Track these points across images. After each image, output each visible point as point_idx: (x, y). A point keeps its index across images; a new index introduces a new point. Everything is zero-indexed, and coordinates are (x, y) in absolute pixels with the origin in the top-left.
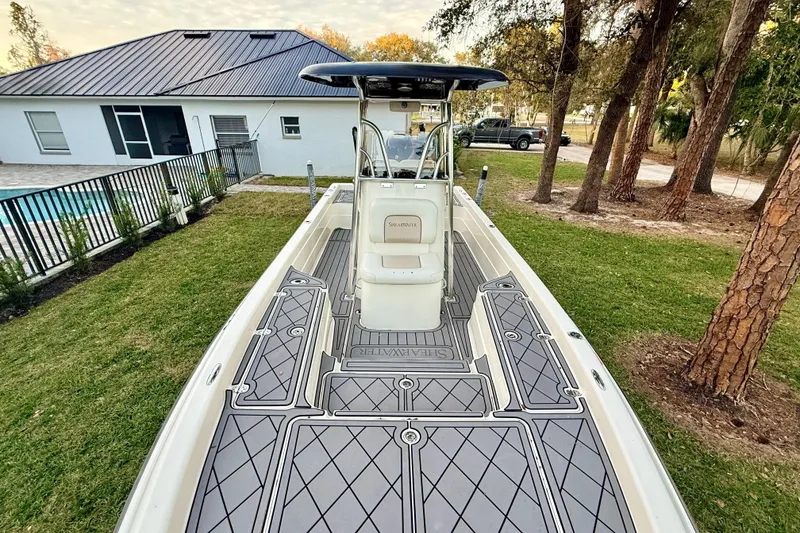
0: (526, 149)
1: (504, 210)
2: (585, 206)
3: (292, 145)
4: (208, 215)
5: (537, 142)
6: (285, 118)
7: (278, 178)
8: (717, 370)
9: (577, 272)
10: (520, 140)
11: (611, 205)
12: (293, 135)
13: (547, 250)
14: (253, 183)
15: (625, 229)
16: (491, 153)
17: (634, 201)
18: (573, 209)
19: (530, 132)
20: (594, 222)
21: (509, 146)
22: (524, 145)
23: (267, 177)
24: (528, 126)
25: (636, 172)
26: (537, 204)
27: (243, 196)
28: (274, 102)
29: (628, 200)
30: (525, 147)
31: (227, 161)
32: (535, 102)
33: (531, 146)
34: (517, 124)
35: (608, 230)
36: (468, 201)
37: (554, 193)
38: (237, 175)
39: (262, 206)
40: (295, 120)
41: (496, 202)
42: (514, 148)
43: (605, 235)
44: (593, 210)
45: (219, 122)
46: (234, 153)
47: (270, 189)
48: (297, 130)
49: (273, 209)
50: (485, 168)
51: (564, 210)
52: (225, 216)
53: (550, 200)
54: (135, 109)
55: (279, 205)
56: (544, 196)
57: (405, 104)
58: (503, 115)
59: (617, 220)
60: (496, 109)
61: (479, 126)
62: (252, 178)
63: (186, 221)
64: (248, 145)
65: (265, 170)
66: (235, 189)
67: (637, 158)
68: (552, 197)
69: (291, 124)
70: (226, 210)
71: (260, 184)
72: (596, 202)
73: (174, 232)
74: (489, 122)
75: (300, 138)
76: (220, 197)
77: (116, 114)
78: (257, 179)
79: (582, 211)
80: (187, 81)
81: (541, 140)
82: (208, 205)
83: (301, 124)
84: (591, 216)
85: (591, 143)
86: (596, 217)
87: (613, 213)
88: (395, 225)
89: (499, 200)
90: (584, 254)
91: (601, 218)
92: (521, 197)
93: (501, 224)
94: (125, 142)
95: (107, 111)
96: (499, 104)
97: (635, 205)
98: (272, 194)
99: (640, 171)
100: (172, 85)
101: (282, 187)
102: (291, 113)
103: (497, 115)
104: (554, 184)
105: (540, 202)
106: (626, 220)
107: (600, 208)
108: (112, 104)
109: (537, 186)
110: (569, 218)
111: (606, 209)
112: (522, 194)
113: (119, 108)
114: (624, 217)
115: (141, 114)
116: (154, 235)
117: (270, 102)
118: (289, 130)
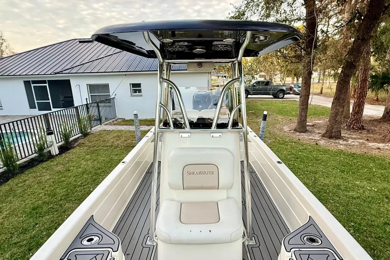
0: (282, 98)
1: (276, 139)
2: (332, 134)
3: (137, 100)
4: (74, 147)
5: (289, 94)
6: (133, 84)
7: (127, 121)
9: (342, 187)
10: (279, 93)
11: (349, 132)
12: (138, 94)
13: (313, 169)
14: (110, 124)
15: (365, 150)
16: (261, 101)
17: (363, 129)
18: (323, 136)
19: (284, 88)
20: (341, 145)
21: (271, 96)
22: (281, 95)
23: (120, 120)
24: (281, 85)
25: (362, 110)
26: (298, 133)
27: (100, 134)
28: (126, 75)
29: (360, 129)
30: (282, 96)
31: (94, 111)
32: (285, 71)
33: (286, 96)
34: (275, 84)
35: (353, 151)
36: (254, 138)
37: (308, 125)
38: (100, 120)
39: (112, 140)
40: (139, 85)
41: (270, 133)
42: (275, 97)
43: (353, 155)
44: (338, 137)
45: (92, 88)
46: (98, 106)
47: (120, 128)
48: (140, 91)
49: (119, 142)
50: (265, 113)
51: (317, 137)
52: (86, 148)
53: (307, 130)
54: (44, 82)
55: (123, 139)
56: (302, 127)
57: (200, 64)
58: (265, 79)
59: (357, 144)
60: (261, 76)
61: (253, 86)
62: (111, 121)
63: (57, 152)
64: (109, 101)
65: (119, 115)
66: (97, 128)
67: (362, 101)
68: (308, 128)
69: (136, 88)
70: (87, 143)
71: (115, 124)
72: (340, 131)
73: (46, 161)
74: (258, 83)
75: (142, 96)
76: (85, 135)
77: (32, 85)
78: (113, 122)
79: (331, 137)
81: (291, 92)
82: (76, 140)
83: (142, 88)
84: (337, 141)
86: (341, 142)
87: (352, 138)
88: (193, 173)
89: (272, 131)
90: (343, 172)
91: (345, 142)
92: (286, 129)
93: (276, 149)
94: (36, 101)
95: (27, 84)
96: (263, 74)
97: (365, 132)
98: (120, 131)
99: (364, 110)
101: (128, 127)
102: (136, 81)
103: (262, 79)
104: (308, 120)
105: (300, 132)
106: (363, 143)
107: (342, 135)
108: (30, 80)
109: (296, 121)
110: (322, 142)
111: (346, 135)
112: (287, 127)
113: (34, 82)
114: (361, 141)
115: (47, 85)
116: (31, 164)
117: (123, 75)
118: (135, 91)
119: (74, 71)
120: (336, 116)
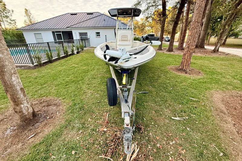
3: (98, 39)
6: (96, 33)
7: (94, 47)
8: (183, 65)
11: (177, 51)
12: (98, 37)
18: (167, 51)
23: (92, 47)
40: (99, 33)
44: (172, 51)
45: (81, 34)
46: (85, 40)
48: (99, 35)
51: (165, 51)
53: (162, 49)
54: (60, 32)
59: (177, 53)
63: (76, 53)
64: (88, 39)
66: (85, 49)
69: (98, 34)
73: (74, 55)
74: (149, 35)
75: (100, 37)
77: (55, 33)
79: (169, 51)
80: (73, 24)
82: (80, 51)
83: (100, 34)
85: (178, 41)
88: (123, 37)
91: (174, 52)
94: (57, 40)
95: (53, 33)
100: (69, 26)
102: (98, 31)
105: (159, 50)
113: (56, 32)
116: (70, 55)
117: (93, 28)
118: (98, 36)
119: (74, 26)
120: (171, 43)
